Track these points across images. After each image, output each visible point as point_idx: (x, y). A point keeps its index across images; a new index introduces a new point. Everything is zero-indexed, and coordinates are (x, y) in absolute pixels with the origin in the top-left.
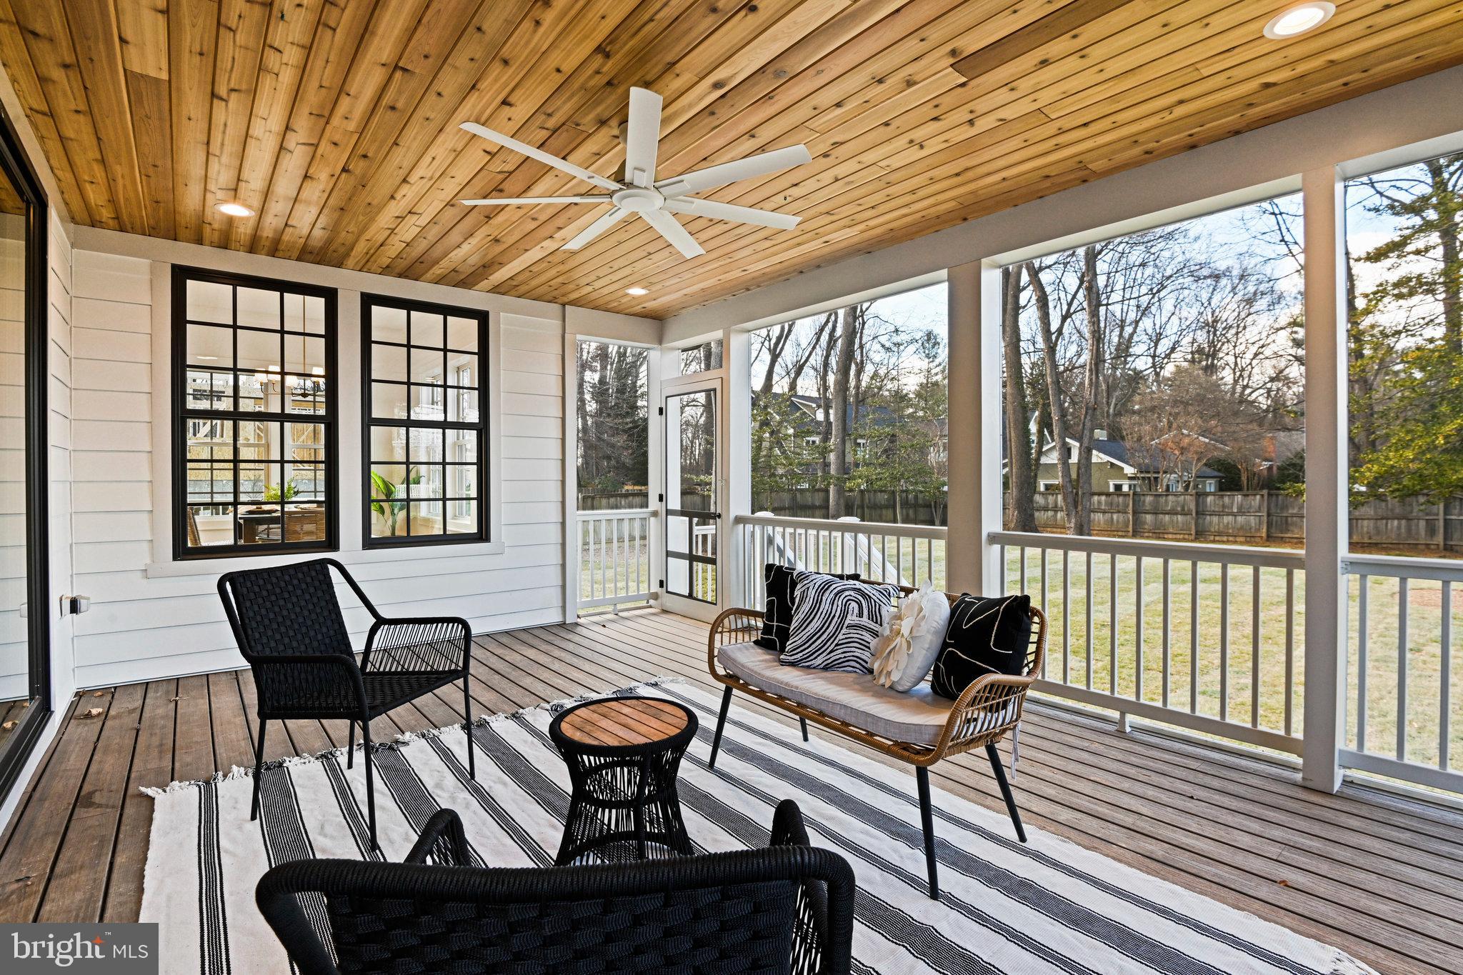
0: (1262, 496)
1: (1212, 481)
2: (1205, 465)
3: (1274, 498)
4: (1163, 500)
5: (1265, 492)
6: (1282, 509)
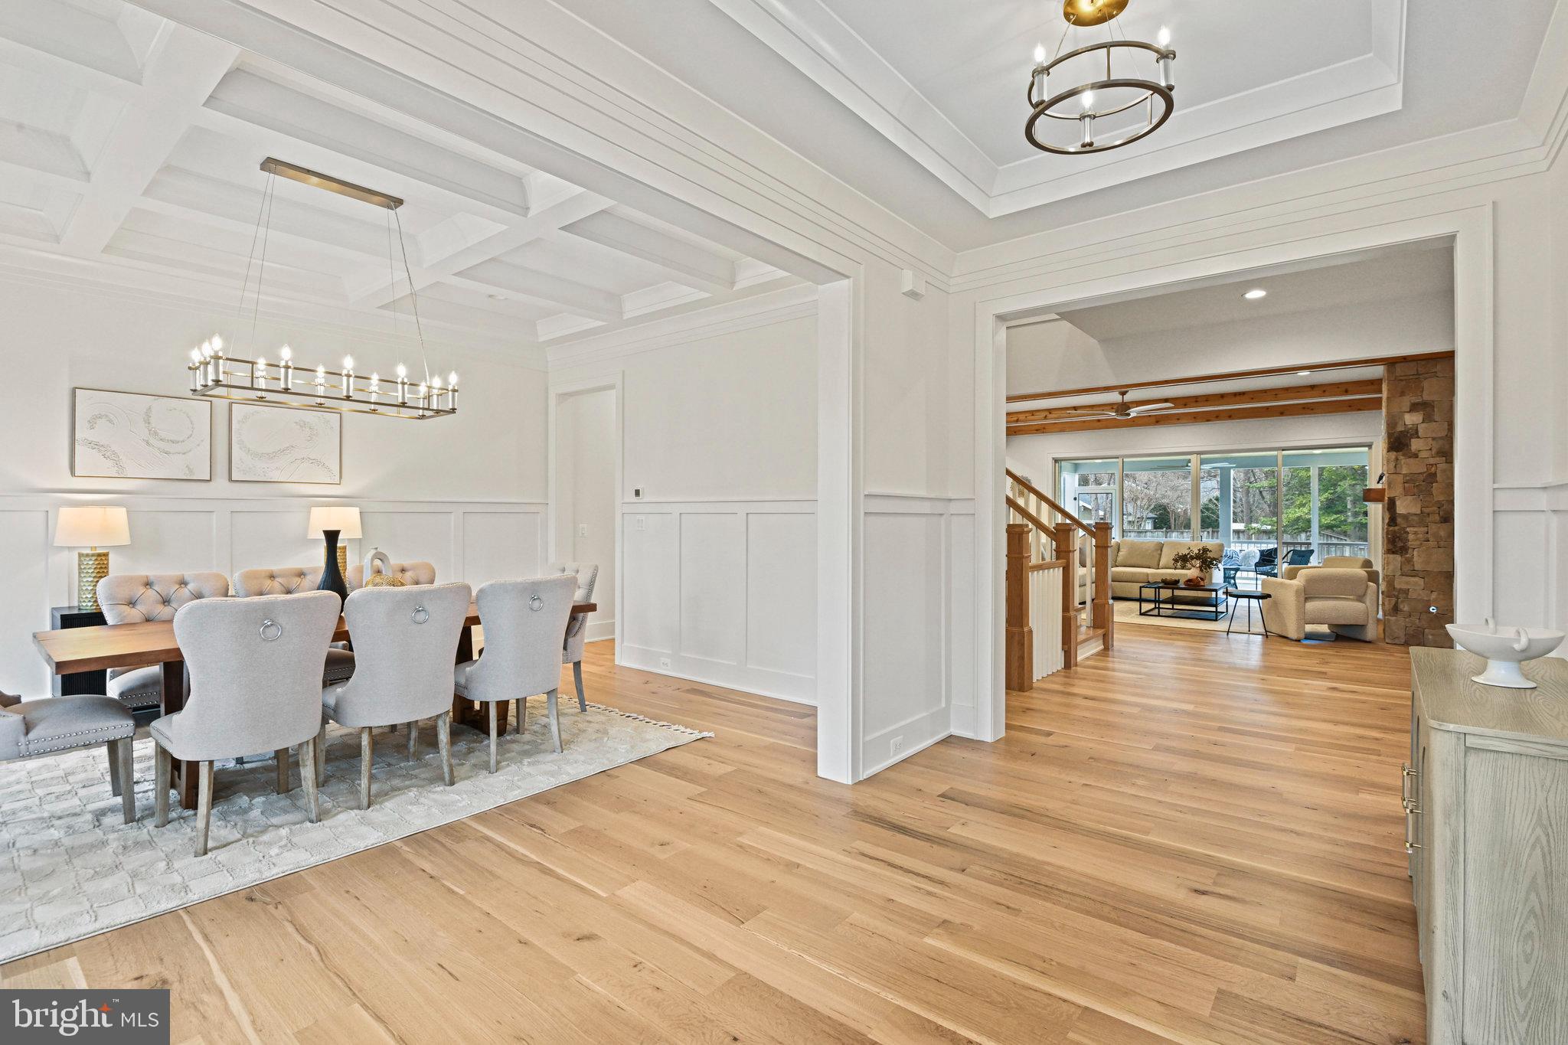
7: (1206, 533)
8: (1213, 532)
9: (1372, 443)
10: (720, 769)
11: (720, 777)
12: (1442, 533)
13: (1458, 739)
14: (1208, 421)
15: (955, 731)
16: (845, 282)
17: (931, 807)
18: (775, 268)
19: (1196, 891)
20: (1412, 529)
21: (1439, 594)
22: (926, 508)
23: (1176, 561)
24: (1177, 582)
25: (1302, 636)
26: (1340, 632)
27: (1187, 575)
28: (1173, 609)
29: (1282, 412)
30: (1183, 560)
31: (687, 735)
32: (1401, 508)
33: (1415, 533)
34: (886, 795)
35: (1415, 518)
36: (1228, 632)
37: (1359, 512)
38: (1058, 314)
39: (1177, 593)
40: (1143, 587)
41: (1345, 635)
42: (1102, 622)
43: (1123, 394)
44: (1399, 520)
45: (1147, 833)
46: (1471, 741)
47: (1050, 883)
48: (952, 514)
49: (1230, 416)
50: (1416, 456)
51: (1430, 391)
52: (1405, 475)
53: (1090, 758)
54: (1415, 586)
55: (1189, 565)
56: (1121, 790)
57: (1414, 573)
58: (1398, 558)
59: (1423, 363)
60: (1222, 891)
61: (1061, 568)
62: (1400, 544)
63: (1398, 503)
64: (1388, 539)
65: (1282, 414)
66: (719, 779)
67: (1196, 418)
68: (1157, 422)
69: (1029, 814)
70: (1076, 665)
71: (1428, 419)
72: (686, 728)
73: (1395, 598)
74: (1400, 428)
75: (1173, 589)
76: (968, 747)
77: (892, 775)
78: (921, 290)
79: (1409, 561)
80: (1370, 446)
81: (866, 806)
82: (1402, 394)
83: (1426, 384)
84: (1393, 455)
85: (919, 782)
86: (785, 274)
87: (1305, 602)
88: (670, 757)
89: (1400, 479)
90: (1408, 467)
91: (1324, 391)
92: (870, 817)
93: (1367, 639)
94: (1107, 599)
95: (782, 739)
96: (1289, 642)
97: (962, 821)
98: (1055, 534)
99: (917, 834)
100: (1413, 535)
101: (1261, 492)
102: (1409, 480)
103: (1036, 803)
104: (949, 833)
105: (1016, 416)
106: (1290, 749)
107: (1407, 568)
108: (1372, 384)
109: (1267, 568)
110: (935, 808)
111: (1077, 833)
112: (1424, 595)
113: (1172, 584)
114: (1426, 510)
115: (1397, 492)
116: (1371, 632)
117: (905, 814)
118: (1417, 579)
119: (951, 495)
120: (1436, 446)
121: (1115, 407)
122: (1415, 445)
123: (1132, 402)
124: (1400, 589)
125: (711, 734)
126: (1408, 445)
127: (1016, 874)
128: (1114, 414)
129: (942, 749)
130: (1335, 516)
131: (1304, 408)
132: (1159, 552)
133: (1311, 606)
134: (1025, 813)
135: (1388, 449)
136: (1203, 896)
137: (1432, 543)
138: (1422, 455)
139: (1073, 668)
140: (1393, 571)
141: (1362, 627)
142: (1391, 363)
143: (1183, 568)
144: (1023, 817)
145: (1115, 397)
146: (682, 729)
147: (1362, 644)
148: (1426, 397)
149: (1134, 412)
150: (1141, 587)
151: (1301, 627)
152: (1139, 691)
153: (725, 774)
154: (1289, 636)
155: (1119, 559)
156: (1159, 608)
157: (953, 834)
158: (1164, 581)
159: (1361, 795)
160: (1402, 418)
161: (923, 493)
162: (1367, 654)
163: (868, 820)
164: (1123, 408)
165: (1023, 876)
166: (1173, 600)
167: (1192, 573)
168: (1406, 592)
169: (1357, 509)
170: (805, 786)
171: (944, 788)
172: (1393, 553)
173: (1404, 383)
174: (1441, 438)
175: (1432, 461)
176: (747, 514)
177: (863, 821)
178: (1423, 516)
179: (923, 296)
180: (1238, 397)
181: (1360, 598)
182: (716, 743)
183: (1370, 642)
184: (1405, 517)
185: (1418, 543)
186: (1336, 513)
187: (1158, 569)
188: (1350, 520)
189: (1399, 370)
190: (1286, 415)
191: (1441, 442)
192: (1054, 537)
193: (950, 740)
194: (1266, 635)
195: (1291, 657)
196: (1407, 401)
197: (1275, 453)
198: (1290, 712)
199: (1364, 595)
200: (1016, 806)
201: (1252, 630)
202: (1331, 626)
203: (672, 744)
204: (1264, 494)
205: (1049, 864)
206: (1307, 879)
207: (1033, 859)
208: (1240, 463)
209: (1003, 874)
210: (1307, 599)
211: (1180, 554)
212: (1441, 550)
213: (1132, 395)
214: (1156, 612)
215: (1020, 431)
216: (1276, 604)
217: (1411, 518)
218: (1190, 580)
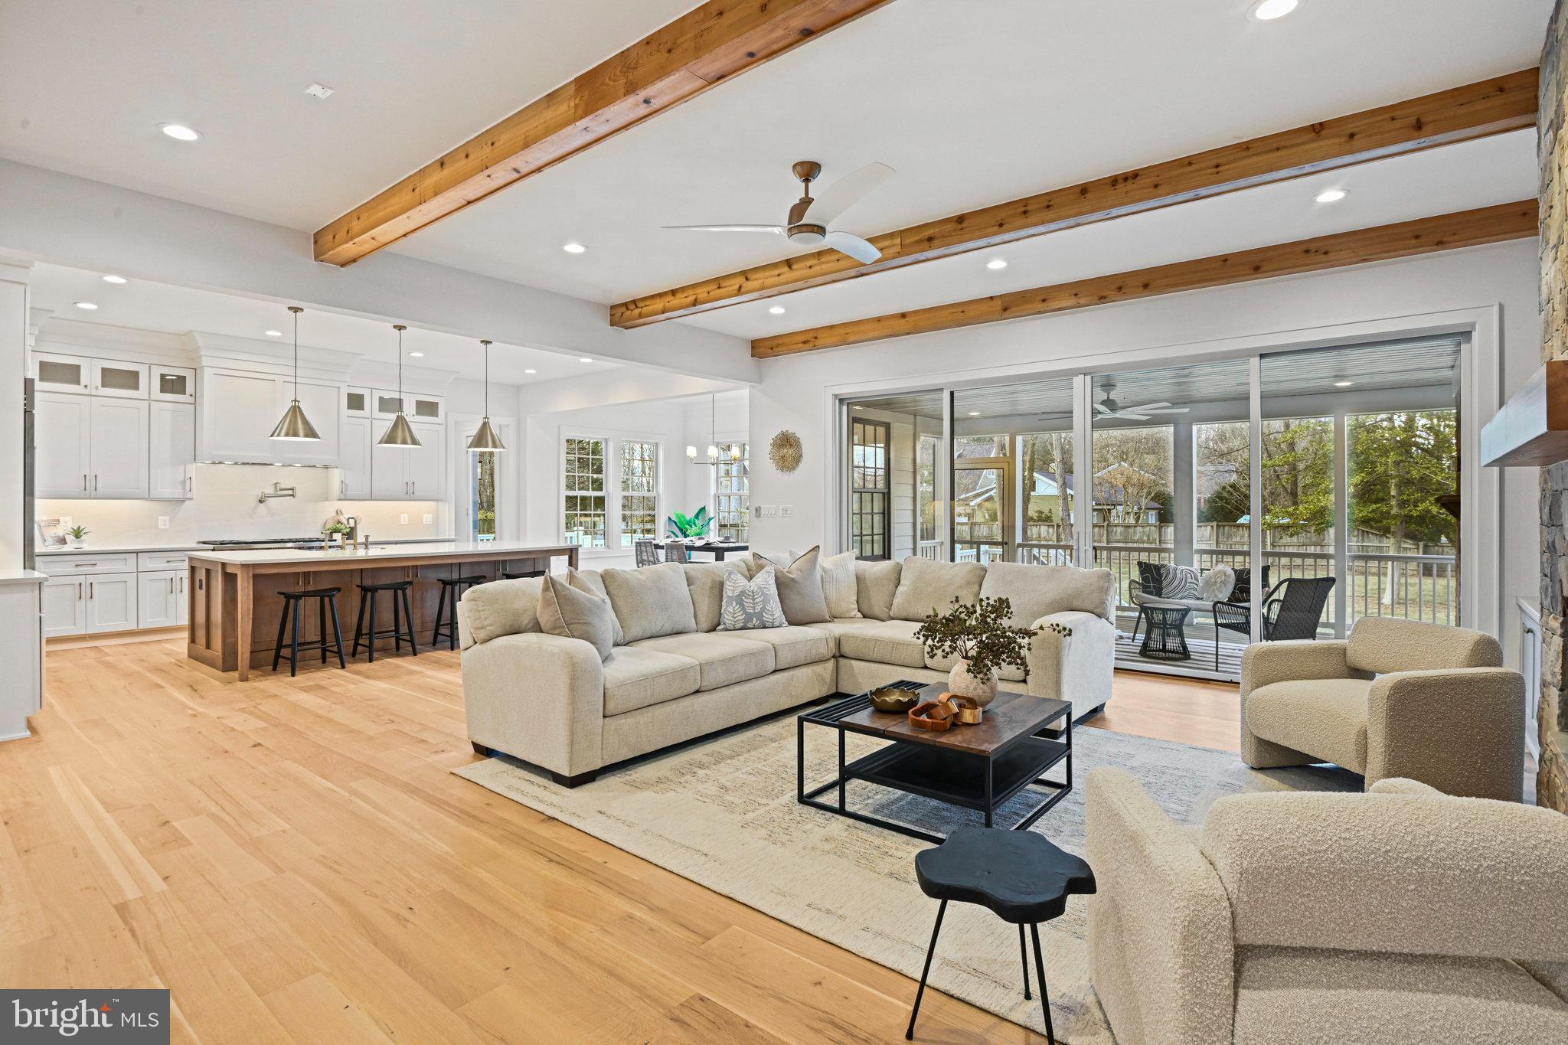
0: (1212, 527)
1: (1154, 512)
2: (1152, 499)
3: (1221, 528)
4: (1131, 530)
5: (1215, 523)
6: (1227, 538)
7: (1209, 528)
8: (1218, 526)
9: (1473, 325)
37: (1408, 500)
91: (1352, 136)
105: (691, 292)
130: (1374, 506)
131: (1307, 251)
132: (976, 587)
155: (896, 602)
169: (1405, 497)
186: (1376, 502)
188: (1394, 511)
215: (778, 345)
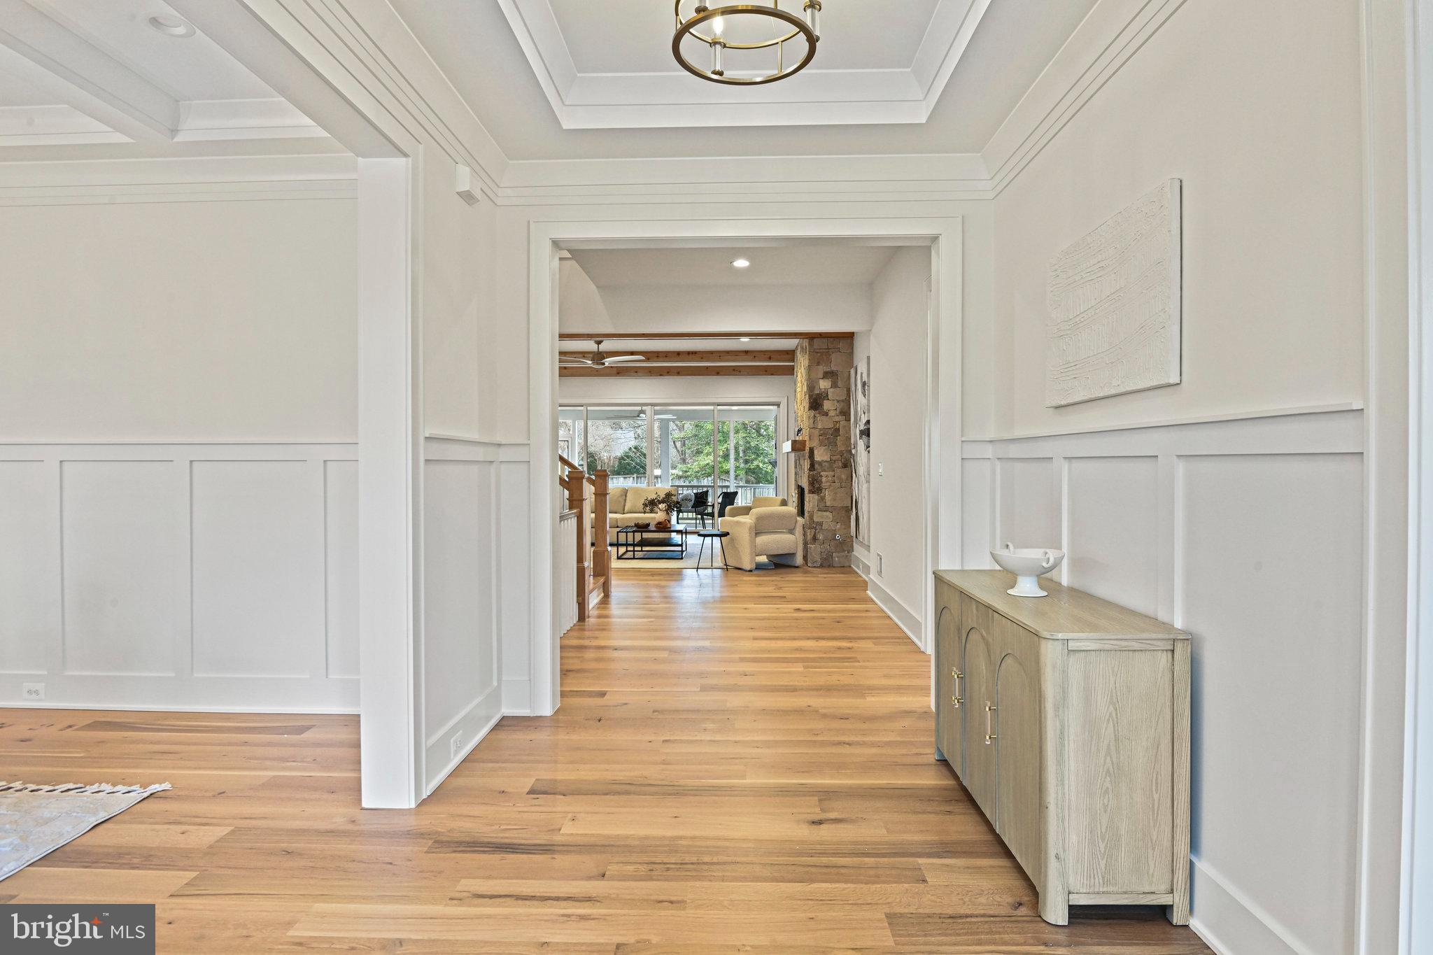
8: (637, 477)
9: (780, 402)
10: (206, 836)
11: (211, 847)
12: (843, 477)
13: (1064, 644)
14: (661, 375)
15: (507, 711)
16: (403, 160)
17: (525, 809)
18: (313, 123)
19: (813, 822)
20: (824, 473)
21: (841, 524)
22: (479, 454)
23: (645, 505)
24: (648, 525)
25: (754, 566)
26: (776, 560)
27: (655, 518)
28: (642, 551)
29: (718, 372)
30: (651, 504)
31: (122, 798)
32: (817, 458)
33: (827, 476)
34: (465, 810)
35: (826, 464)
36: (698, 568)
38: (569, 251)
39: (646, 535)
40: (620, 532)
41: (780, 563)
42: (601, 570)
43: (599, 343)
44: (816, 466)
45: (743, 777)
46: (1072, 645)
47: (694, 859)
48: (501, 462)
49: (679, 372)
50: (826, 414)
51: (836, 363)
52: (820, 430)
53: (654, 712)
54: (826, 518)
55: (656, 509)
56: (698, 738)
57: (826, 509)
58: (816, 497)
59: (832, 339)
60: (832, 815)
61: (576, 518)
62: (817, 486)
63: (816, 452)
64: (809, 481)
65: (718, 374)
66: (211, 851)
67: (651, 372)
68: (618, 373)
69: (632, 788)
70: (589, 617)
71: (834, 385)
72: (114, 785)
73: (813, 532)
74: (817, 392)
75: (642, 532)
76: (529, 726)
77: (460, 782)
78: (477, 193)
79: (823, 499)
80: (778, 405)
81: (449, 831)
82: (818, 364)
83: (833, 357)
84: (812, 413)
85: (498, 782)
86: (324, 134)
87: (756, 537)
88: (105, 838)
89: (816, 432)
90: (823, 423)
92: (460, 843)
93: (796, 565)
94: (606, 546)
95: (284, 769)
96: (744, 573)
97: (570, 816)
98: (568, 483)
99: (529, 848)
100: (826, 477)
101: (674, 442)
102: (823, 433)
103: (632, 774)
104: (563, 835)
106: (799, 668)
107: (822, 505)
108: (788, 354)
109: (700, 509)
110: (533, 809)
111: (686, 795)
112: (832, 526)
113: (643, 528)
114: (834, 458)
115: (815, 443)
116: (799, 560)
117: (502, 827)
118: (828, 513)
119: (499, 439)
120: (839, 406)
121: (591, 356)
122: (827, 405)
123: (606, 353)
124: (817, 522)
125: (166, 786)
126: (822, 405)
127: (658, 860)
128: (590, 362)
129: (502, 735)
132: (624, 497)
133: (762, 539)
134: (628, 787)
135: (810, 406)
136: (822, 826)
137: (837, 484)
138: (832, 413)
139: (587, 620)
140: (813, 507)
141: (793, 555)
142: (811, 337)
143: (652, 511)
144: (627, 793)
145: (590, 346)
146: (108, 788)
147: (793, 570)
148: (834, 368)
149: (608, 361)
150: (618, 532)
151: (752, 559)
152: (658, 634)
153: (217, 841)
154: (744, 568)
156: (634, 551)
157: (568, 835)
158: (637, 525)
159: (869, 699)
160: (818, 383)
161: (475, 436)
162: (797, 577)
163: (460, 849)
164: (599, 356)
165: (666, 860)
166: (643, 543)
167: (659, 516)
168: (821, 524)
170: (351, 827)
171: (529, 783)
172: (813, 493)
173: (819, 354)
174: (843, 401)
175: (837, 419)
176: (191, 461)
177: (455, 852)
178: (831, 462)
179: (479, 201)
180: (691, 356)
181: (791, 531)
182: (178, 798)
183: (797, 567)
184: (820, 463)
185: (828, 484)
187: (624, 514)
189: (816, 342)
190: (721, 375)
191: (842, 404)
192: (566, 485)
193: (505, 723)
194: (726, 568)
195: (749, 585)
196: (821, 369)
197: (712, 408)
198: (778, 635)
199: (794, 528)
200: (615, 782)
201: (715, 565)
202: (768, 556)
203: (103, 816)
204: (677, 443)
205: (681, 838)
206: (873, 784)
207: (664, 838)
208: (682, 416)
209: (645, 866)
210: (757, 534)
211: (649, 499)
212: (843, 489)
213: (607, 345)
214: (630, 555)
216: (732, 540)
217: (824, 464)
218: (659, 523)
